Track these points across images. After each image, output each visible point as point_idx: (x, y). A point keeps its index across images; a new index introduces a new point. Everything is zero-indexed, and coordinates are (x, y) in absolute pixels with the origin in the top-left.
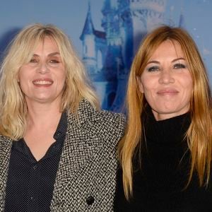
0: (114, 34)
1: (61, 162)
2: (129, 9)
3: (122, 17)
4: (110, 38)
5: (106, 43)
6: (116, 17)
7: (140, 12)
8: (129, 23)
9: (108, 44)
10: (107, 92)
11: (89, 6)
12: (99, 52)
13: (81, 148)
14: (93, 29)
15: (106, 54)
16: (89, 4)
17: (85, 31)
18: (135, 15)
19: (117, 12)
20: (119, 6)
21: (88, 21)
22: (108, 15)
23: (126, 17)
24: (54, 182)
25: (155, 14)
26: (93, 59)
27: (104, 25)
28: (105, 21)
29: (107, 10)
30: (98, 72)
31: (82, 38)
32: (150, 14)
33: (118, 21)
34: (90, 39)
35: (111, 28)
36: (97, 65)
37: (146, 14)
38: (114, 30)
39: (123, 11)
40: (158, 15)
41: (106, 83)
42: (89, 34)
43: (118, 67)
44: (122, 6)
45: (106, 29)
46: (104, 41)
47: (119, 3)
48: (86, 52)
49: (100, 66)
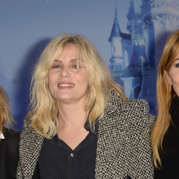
0: (138, 35)
1: (98, 149)
2: (150, 14)
3: (144, 21)
4: (134, 39)
5: (131, 44)
6: (139, 21)
7: (160, 16)
8: (150, 26)
9: (133, 45)
10: (133, 86)
11: (116, 12)
12: (126, 52)
13: (114, 134)
14: (120, 32)
15: (131, 53)
16: (116, 10)
17: (113, 33)
18: (155, 19)
19: (140, 17)
20: (142, 11)
21: (115, 25)
22: (133, 19)
23: (148, 20)
24: (95, 168)
25: (173, 17)
26: (120, 58)
27: (129, 28)
28: (129, 25)
29: (131, 15)
30: (125, 69)
31: (110, 40)
32: (169, 18)
33: (141, 24)
34: (118, 41)
35: (135, 31)
36: (124, 63)
37: (165, 17)
38: (138, 33)
39: (145, 15)
40: (175, 19)
41: (132, 78)
42: (116, 36)
43: (142, 64)
44: (144, 11)
45: (131, 31)
46: (129, 42)
47: (141, 9)
48: (115, 52)
49: (127, 64)
